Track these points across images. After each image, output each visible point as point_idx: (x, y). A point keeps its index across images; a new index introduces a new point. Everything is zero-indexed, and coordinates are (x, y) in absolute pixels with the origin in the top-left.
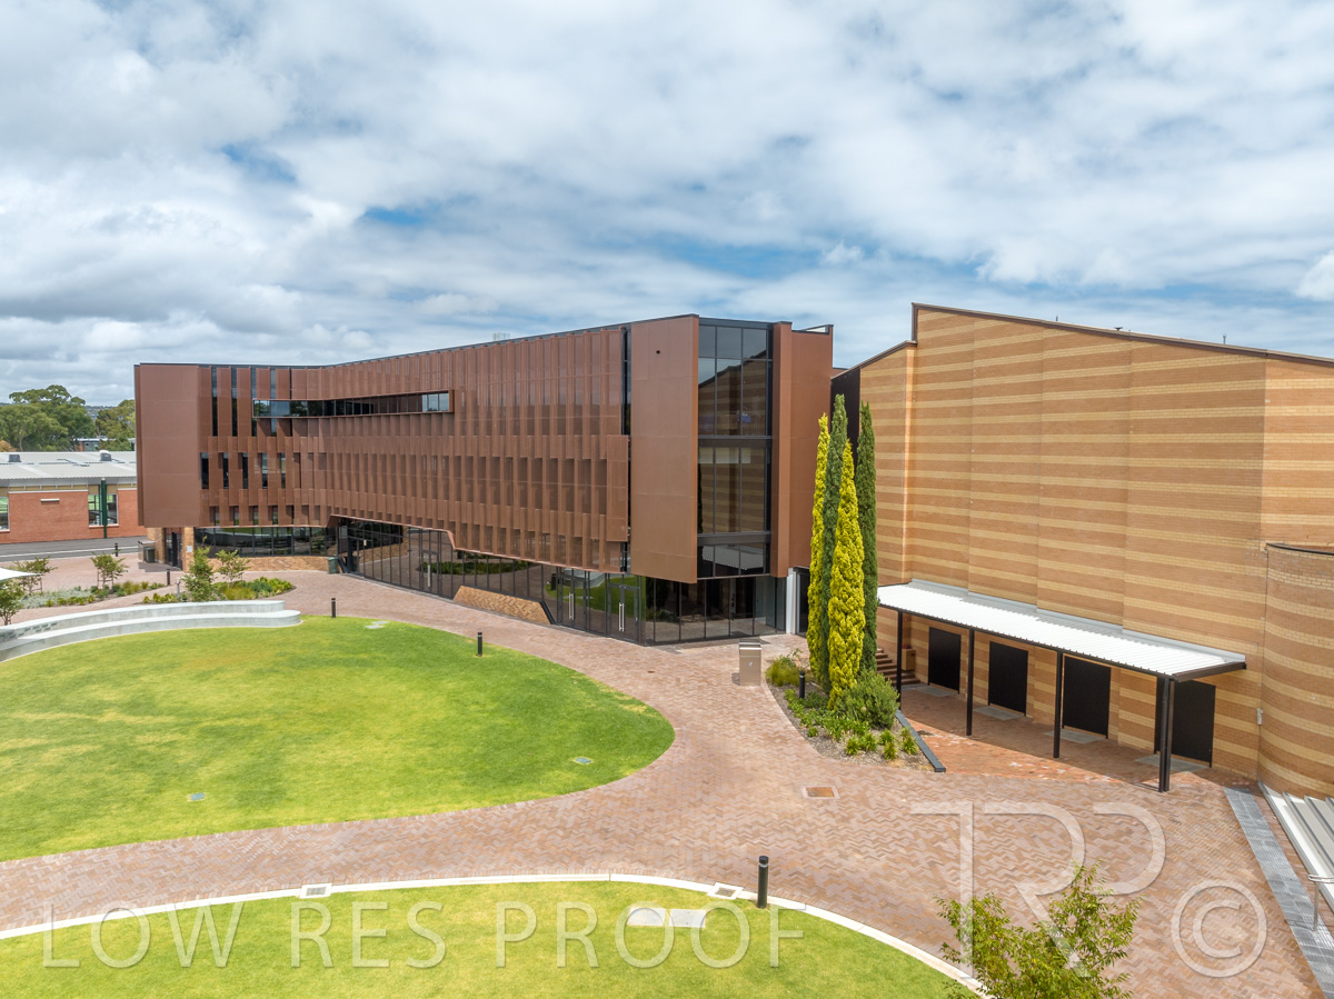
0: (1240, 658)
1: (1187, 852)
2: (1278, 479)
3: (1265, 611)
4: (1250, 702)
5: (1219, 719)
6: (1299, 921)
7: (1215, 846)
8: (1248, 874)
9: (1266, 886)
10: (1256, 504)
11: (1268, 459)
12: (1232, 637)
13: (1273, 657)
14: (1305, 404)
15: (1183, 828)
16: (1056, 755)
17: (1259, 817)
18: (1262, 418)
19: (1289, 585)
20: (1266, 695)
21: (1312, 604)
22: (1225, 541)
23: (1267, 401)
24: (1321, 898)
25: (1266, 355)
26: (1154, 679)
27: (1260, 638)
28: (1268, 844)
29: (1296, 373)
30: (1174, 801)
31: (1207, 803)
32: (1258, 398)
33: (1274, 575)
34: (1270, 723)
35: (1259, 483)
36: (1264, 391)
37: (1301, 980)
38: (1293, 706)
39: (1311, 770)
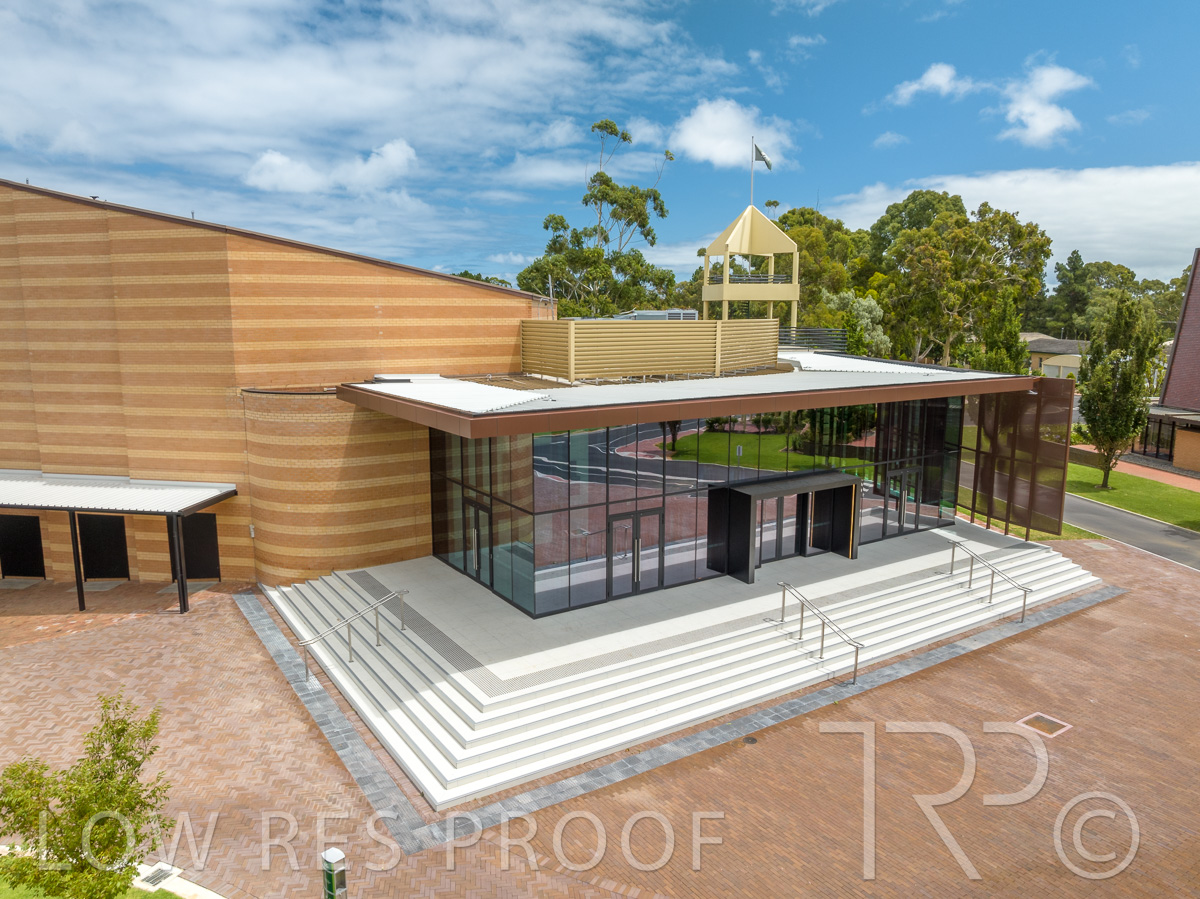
0: (231, 487)
1: (210, 656)
2: (245, 336)
3: (247, 445)
4: (243, 521)
5: (222, 540)
6: (296, 678)
7: (231, 643)
8: (258, 657)
9: (272, 661)
10: (230, 358)
11: (235, 319)
12: (224, 471)
13: (257, 481)
14: (259, 273)
15: (204, 638)
16: (82, 607)
17: (261, 610)
18: (228, 284)
19: (261, 422)
20: (255, 513)
21: (280, 435)
22: (209, 391)
23: (230, 270)
24: (309, 656)
25: (225, 230)
26: (164, 518)
27: (246, 468)
28: (269, 629)
29: (249, 247)
30: (195, 618)
31: (221, 611)
32: (222, 267)
33: (250, 415)
34: (261, 535)
35: (230, 339)
36: (226, 261)
37: (302, 720)
38: (275, 517)
39: (294, 563)
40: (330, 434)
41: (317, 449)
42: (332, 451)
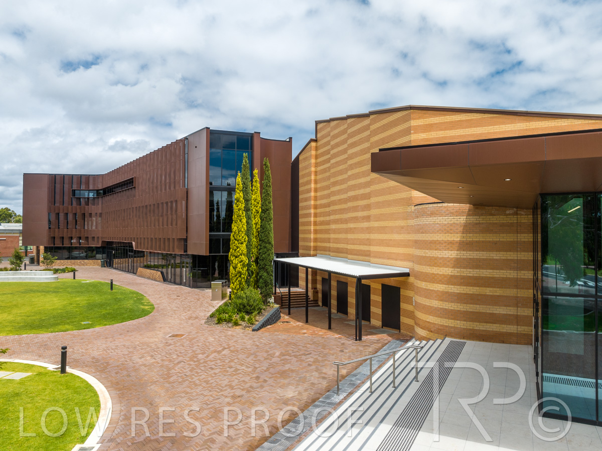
0: (407, 271)
1: (326, 362)
4: (411, 294)
8: (345, 372)
12: (405, 260)
13: (419, 268)
14: (430, 131)
16: (330, 328)
18: (411, 141)
20: (414, 289)
22: (401, 209)
23: (412, 132)
25: (411, 108)
29: (425, 116)
31: (374, 345)
32: (408, 131)
34: (415, 304)
36: (410, 127)
38: (419, 291)
40: (448, 232)
41: (440, 243)
42: (450, 245)
